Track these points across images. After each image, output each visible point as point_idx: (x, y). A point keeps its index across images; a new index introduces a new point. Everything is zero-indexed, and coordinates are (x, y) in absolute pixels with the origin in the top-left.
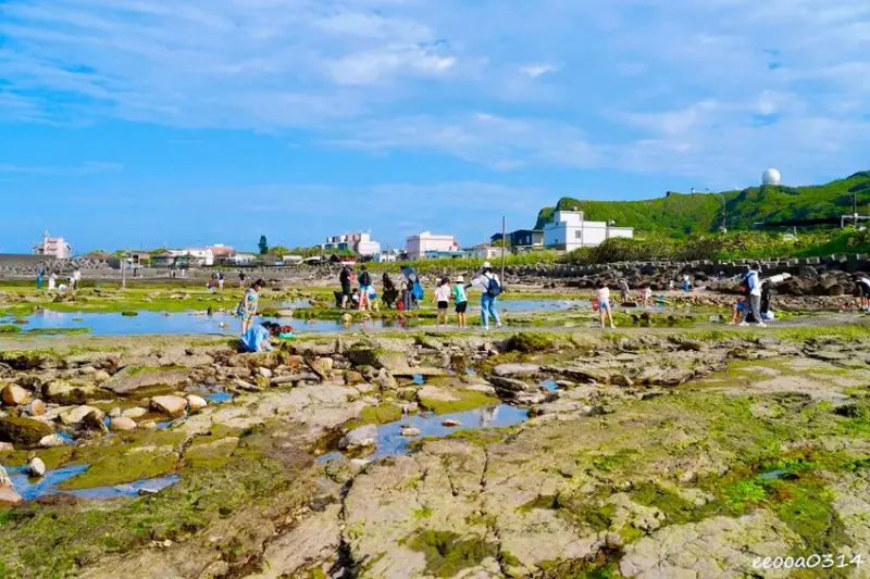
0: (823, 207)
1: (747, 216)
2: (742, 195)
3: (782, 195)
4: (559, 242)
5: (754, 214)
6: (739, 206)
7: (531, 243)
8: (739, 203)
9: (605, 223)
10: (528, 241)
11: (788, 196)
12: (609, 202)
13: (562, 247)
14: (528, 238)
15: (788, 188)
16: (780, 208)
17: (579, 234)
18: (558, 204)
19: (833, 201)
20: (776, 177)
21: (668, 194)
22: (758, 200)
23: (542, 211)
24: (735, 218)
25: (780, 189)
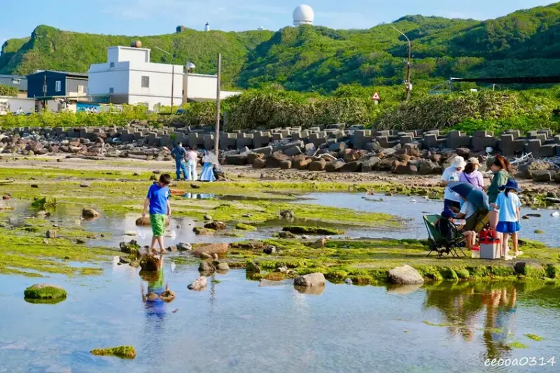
0: (377, 56)
1: (285, 64)
2: (277, 37)
3: (325, 40)
4: (116, 92)
5: (293, 62)
6: (274, 50)
7: (63, 92)
8: (274, 46)
9: (182, 67)
10: (58, 88)
11: (332, 41)
12: (102, 36)
13: (123, 99)
14: (58, 83)
15: (332, 31)
16: (325, 56)
17: (146, 82)
18: (33, 34)
19: (388, 51)
20: (311, 16)
21: (179, 29)
22: (297, 45)
23: (6, 44)
24: (270, 65)
25: (322, 31)
